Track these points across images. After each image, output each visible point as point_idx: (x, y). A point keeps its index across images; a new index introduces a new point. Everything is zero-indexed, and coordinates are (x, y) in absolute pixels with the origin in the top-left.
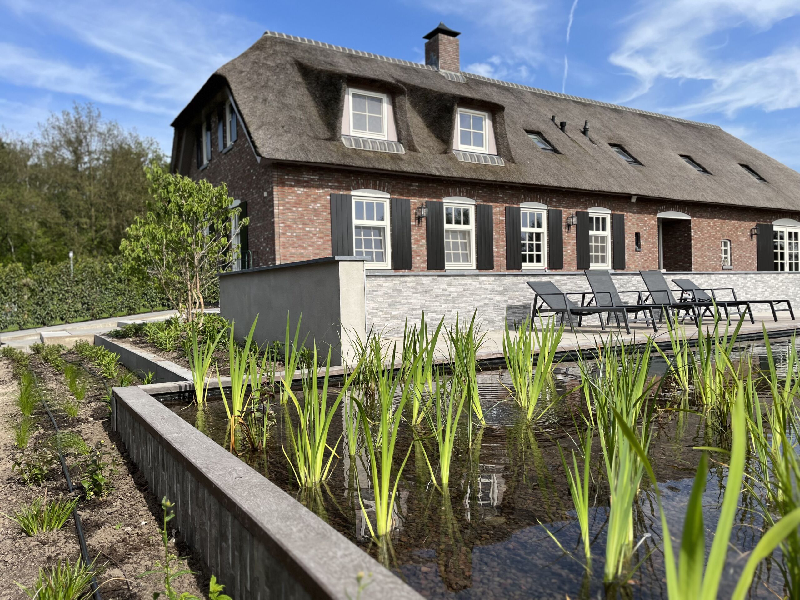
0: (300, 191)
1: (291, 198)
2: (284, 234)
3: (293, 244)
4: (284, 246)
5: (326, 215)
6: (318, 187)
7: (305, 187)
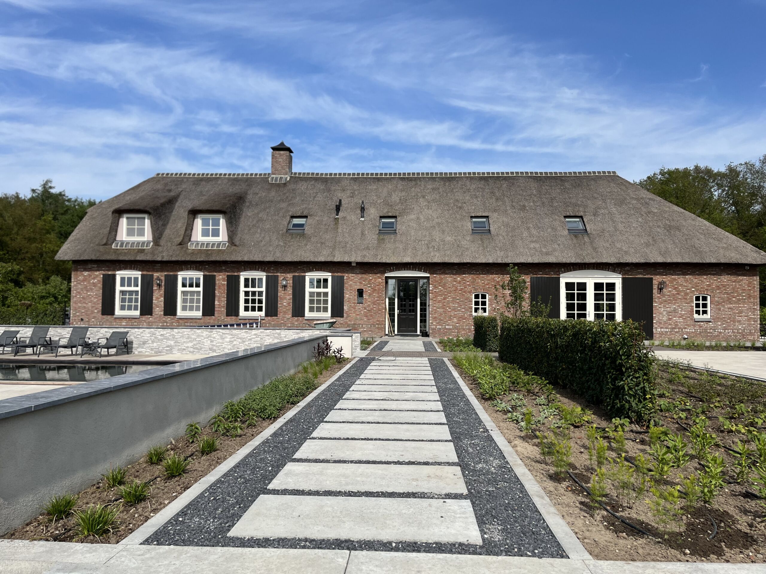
0: (86, 273)
1: (81, 278)
2: (76, 296)
3: (80, 302)
4: (75, 303)
5: (100, 285)
6: (97, 271)
7: (89, 271)
